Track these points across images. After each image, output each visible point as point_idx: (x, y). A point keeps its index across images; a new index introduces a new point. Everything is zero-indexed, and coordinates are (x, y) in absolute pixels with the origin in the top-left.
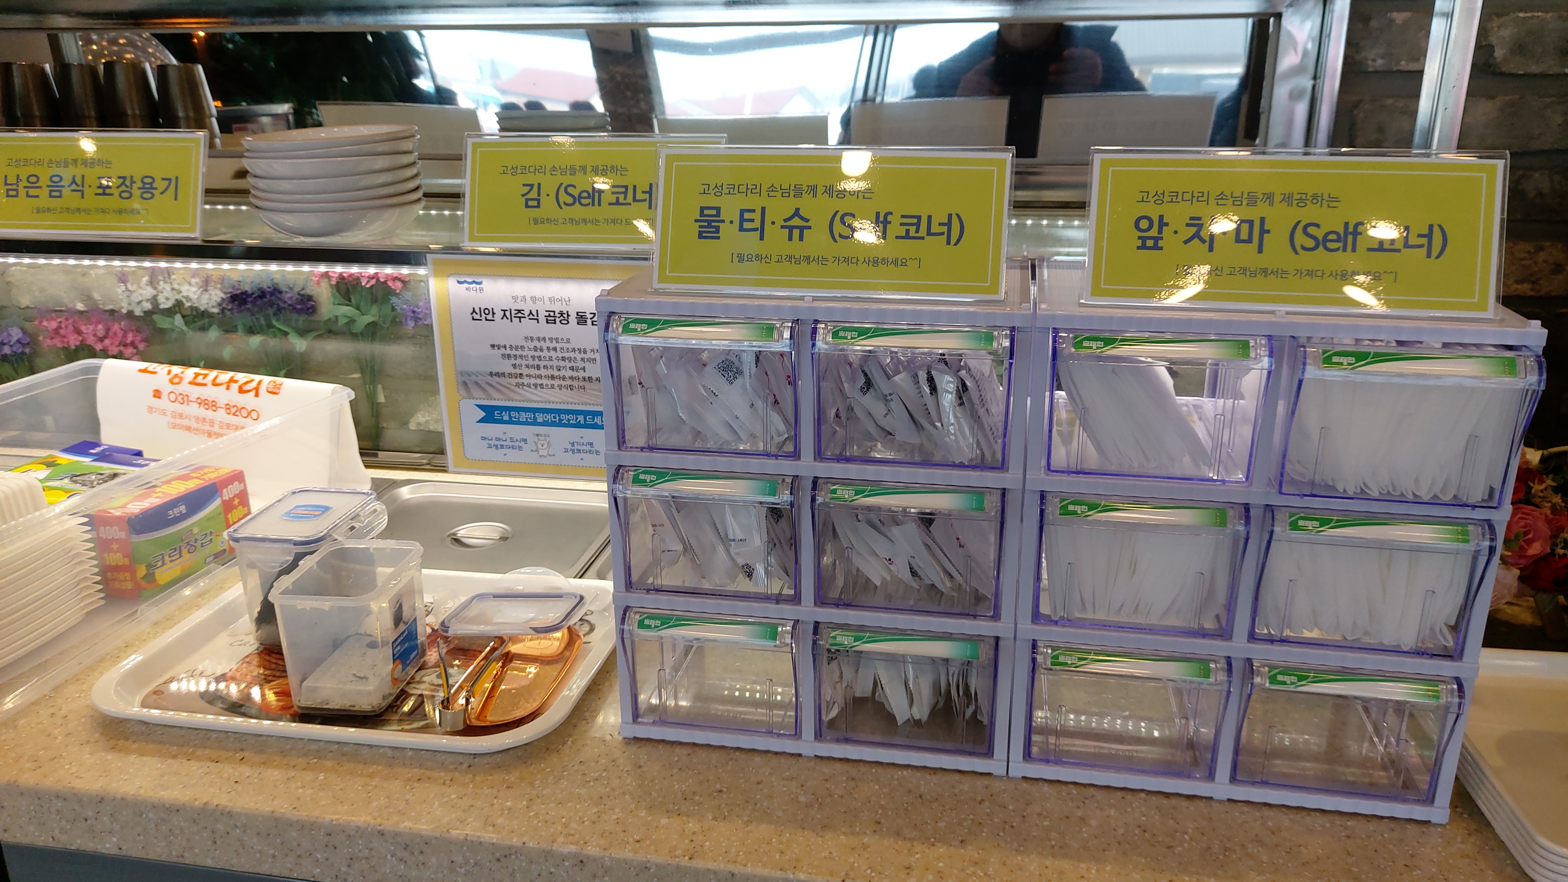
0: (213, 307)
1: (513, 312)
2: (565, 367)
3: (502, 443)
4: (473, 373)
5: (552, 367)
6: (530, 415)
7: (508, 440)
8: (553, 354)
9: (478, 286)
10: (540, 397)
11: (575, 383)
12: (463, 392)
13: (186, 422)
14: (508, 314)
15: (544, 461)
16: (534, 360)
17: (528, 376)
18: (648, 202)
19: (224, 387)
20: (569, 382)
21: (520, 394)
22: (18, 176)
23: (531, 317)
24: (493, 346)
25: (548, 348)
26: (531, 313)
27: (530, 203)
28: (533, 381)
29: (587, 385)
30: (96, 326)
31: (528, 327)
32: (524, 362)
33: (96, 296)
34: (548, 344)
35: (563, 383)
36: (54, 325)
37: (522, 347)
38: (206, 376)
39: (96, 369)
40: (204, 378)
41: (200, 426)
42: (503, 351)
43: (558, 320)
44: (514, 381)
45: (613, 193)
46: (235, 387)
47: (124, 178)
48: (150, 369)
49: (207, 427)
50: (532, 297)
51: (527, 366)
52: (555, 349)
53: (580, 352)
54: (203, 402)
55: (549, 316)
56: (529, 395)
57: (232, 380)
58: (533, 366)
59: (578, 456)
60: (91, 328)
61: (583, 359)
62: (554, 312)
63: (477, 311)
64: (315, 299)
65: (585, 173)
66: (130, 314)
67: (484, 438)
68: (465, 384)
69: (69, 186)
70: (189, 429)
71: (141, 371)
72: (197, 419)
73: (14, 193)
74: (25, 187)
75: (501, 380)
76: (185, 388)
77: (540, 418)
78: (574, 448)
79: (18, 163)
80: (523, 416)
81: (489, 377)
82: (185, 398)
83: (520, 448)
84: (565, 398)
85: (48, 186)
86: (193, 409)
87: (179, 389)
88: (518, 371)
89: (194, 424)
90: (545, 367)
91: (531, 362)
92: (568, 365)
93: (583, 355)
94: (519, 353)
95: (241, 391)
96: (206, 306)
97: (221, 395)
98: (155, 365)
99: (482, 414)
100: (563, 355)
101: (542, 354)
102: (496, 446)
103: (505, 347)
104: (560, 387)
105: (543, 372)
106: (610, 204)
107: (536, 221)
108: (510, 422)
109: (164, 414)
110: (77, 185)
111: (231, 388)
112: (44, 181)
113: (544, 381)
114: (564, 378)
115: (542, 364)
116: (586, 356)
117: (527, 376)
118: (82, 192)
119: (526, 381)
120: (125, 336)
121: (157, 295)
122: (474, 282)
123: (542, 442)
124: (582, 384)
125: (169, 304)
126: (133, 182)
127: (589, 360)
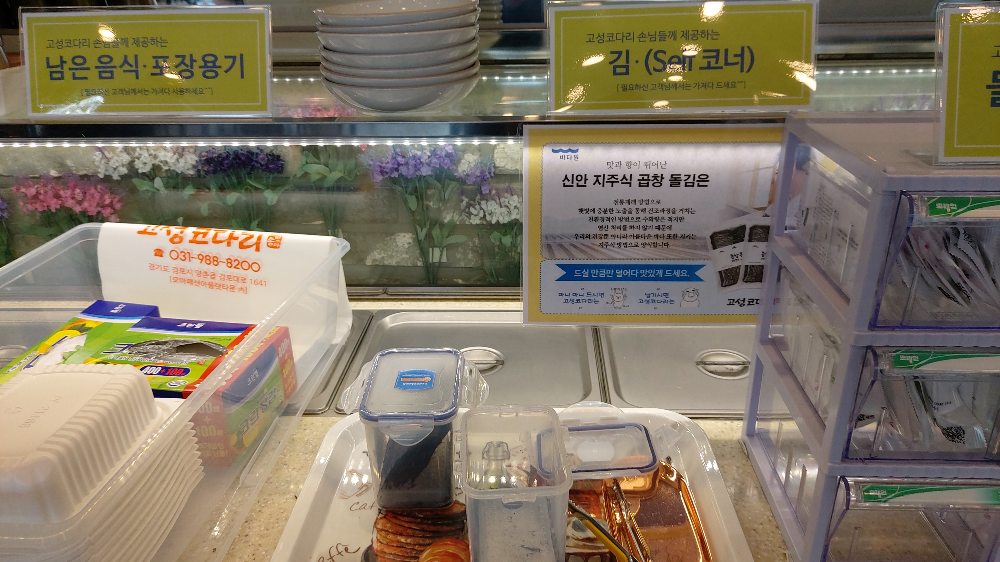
0: (188, 169)
1: (607, 177)
2: (651, 227)
3: (578, 297)
4: (558, 237)
5: (638, 227)
6: (609, 271)
7: (586, 295)
8: (641, 215)
9: (573, 154)
10: (623, 254)
11: (660, 241)
12: (546, 254)
13: (188, 276)
14: (601, 179)
15: (618, 311)
16: (621, 221)
17: (614, 236)
18: (739, 65)
19: (226, 243)
20: (653, 240)
21: (601, 253)
22: (61, 57)
23: (624, 181)
24: (581, 210)
25: (637, 210)
26: (624, 177)
27: (619, 70)
28: (617, 240)
29: (671, 242)
30: (73, 191)
31: (621, 192)
32: (611, 224)
33: (69, 163)
34: (638, 205)
35: (647, 241)
36: (33, 191)
37: (611, 210)
38: (205, 234)
39: (95, 234)
40: (204, 237)
41: (202, 279)
42: (591, 214)
43: (651, 183)
44: (598, 241)
45: (704, 57)
46: (235, 243)
47: (184, 57)
48: (149, 230)
49: (209, 280)
50: (627, 163)
51: (614, 227)
52: (644, 211)
53: (669, 212)
54: (203, 258)
55: (643, 179)
56: (612, 254)
57: (231, 237)
58: (619, 227)
59: (652, 306)
60: (69, 192)
61: (670, 219)
62: (648, 175)
63: (570, 177)
64: (282, 158)
65: (675, 39)
66: (107, 179)
67: (561, 294)
68: (549, 246)
69: (121, 67)
70: (190, 282)
71: (139, 232)
72: (199, 273)
73: (59, 75)
74: (71, 69)
75: (586, 241)
76: (186, 246)
77: (619, 274)
78: (649, 299)
79: (60, 44)
80: (603, 272)
81: (575, 239)
82: (187, 256)
83: (596, 302)
84: (647, 255)
85: (97, 67)
86: (196, 264)
87: (180, 247)
88: (604, 232)
89: (195, 277)
90: (632, 227)
91: (618, 223)
92: (655, 224)
93: (671, 215)
94: (608, 215)
95: (242, 246)
96: (182, 169)
97: (222, 251)
98: (153, 226)
99: (563, 273)
100: (651, 215)
101: (630, 216)
102: (573, 301)
103: (594, 211)
104: (644, 245)
105: (629, 232)
106: (701, 68)
107: (625, 88)
108: (590, 279)
109: (166, 270)
110: (130, 65)
111: (232, 244)
112: (92, 62)
113: (629, 240)
114: (649, 237)
115: (628, 224)
116: (674, 216)
117: (612, 236)
118: (136, 72)
119: (610, 241)
120: (102, 197)
121: (133, 161)
122: (570, 150)
123: (618, 296)
124: (665, 241)
125: (146, 169)
126: (192, 61)
127: (677, 219)
